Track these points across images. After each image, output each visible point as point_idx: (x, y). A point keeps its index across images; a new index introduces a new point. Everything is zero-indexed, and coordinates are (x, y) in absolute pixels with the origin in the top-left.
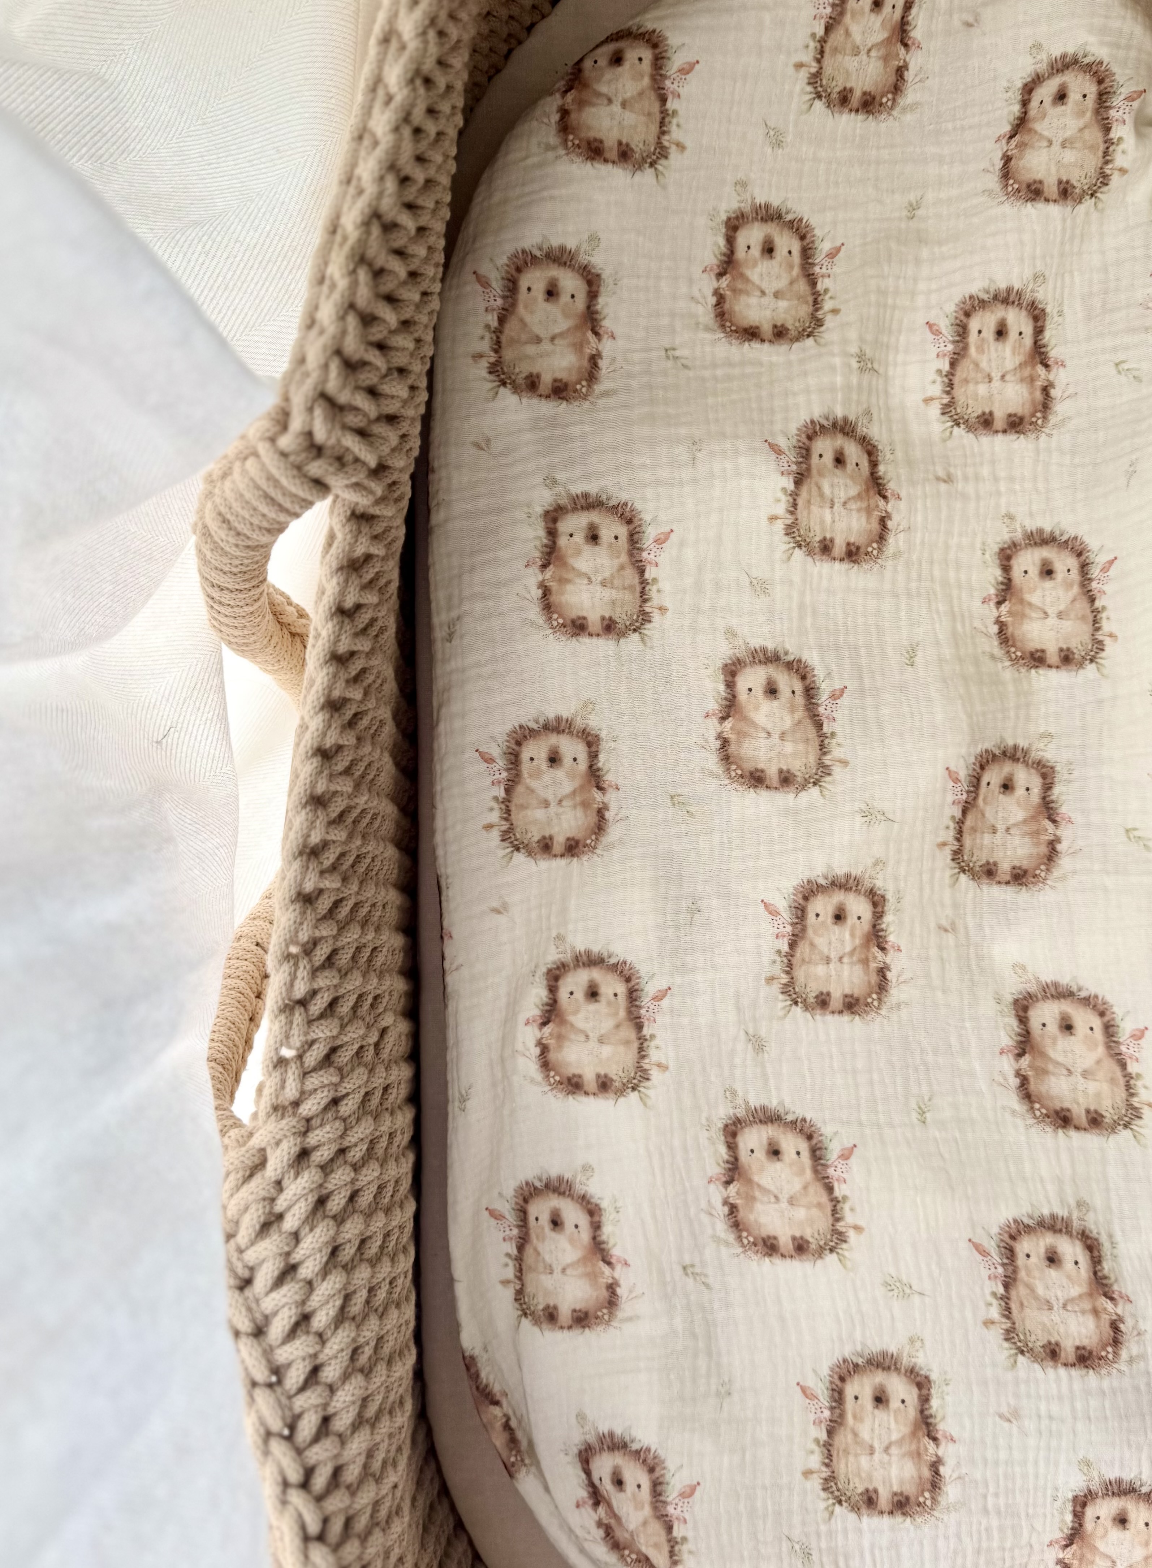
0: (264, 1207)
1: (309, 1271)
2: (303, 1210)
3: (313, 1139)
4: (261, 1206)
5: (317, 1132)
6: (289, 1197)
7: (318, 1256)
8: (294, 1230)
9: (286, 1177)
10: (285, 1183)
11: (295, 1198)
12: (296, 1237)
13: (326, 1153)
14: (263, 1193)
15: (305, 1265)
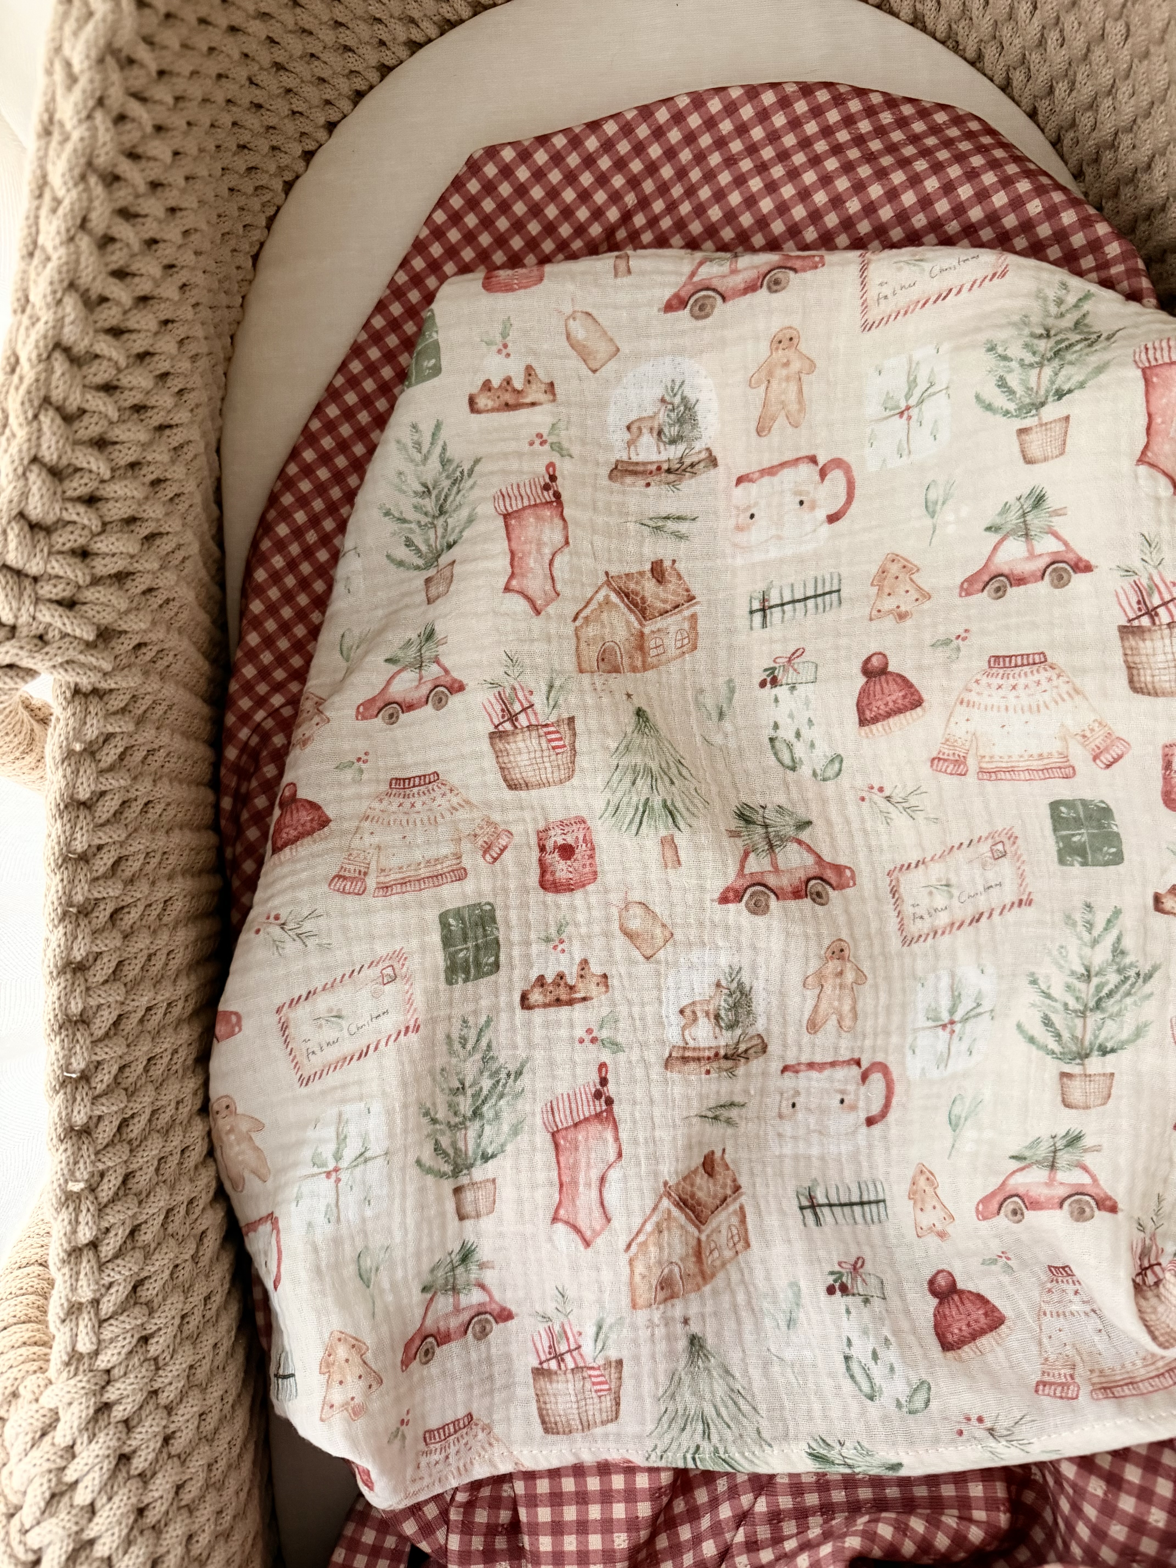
0: (50, 1481)
1: (106, 1548)
2: (97, 1482)
3: (111, 1394)
4: (45, 1480)
5: (118, 1385)
6: (79, 1467)
7: (116, 1530)
8: (88, 1501)
9: (79, 1442)
10: (78, 1448)
11: (86, 1468)
12: (92, 1510)
13: (129, 1407)
14: (47, 1466)
15: (102, 1541)
